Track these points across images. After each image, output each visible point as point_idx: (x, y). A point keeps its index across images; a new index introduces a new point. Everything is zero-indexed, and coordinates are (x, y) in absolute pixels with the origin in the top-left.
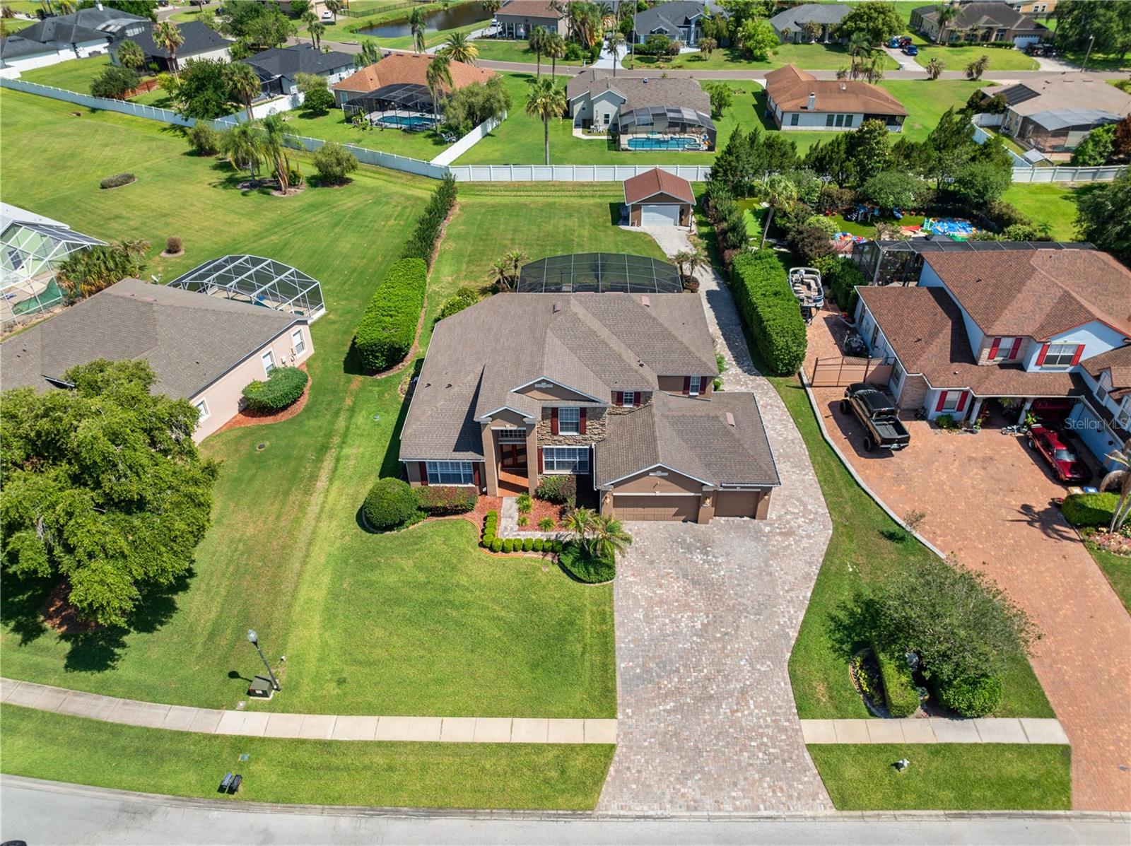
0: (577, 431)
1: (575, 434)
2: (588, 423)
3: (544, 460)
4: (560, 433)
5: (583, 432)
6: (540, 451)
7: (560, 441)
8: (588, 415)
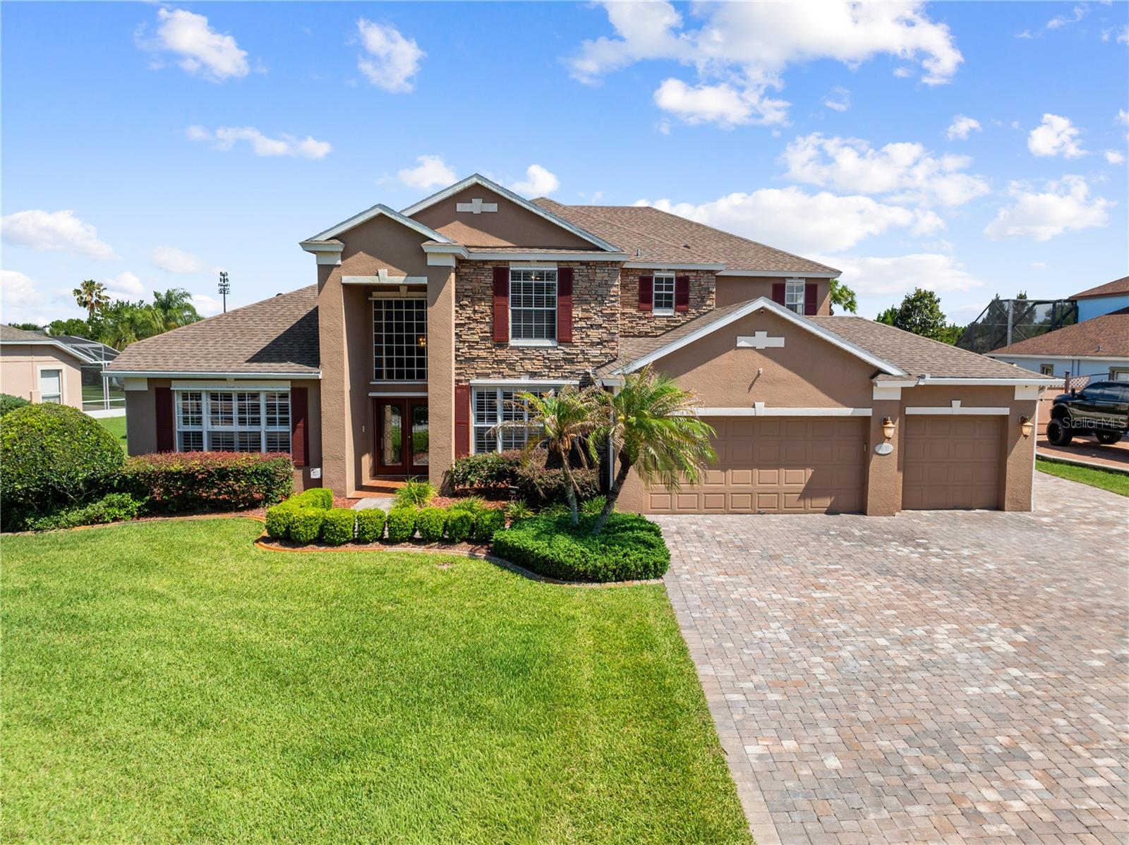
0: (551, 336)
1: (547, 343)
2: (577, 313)
3: (473, 424)
4: (513, 342)
5: (565, 340)
6: (463, 392)
7: (511, 366)
8: (576, 292)
